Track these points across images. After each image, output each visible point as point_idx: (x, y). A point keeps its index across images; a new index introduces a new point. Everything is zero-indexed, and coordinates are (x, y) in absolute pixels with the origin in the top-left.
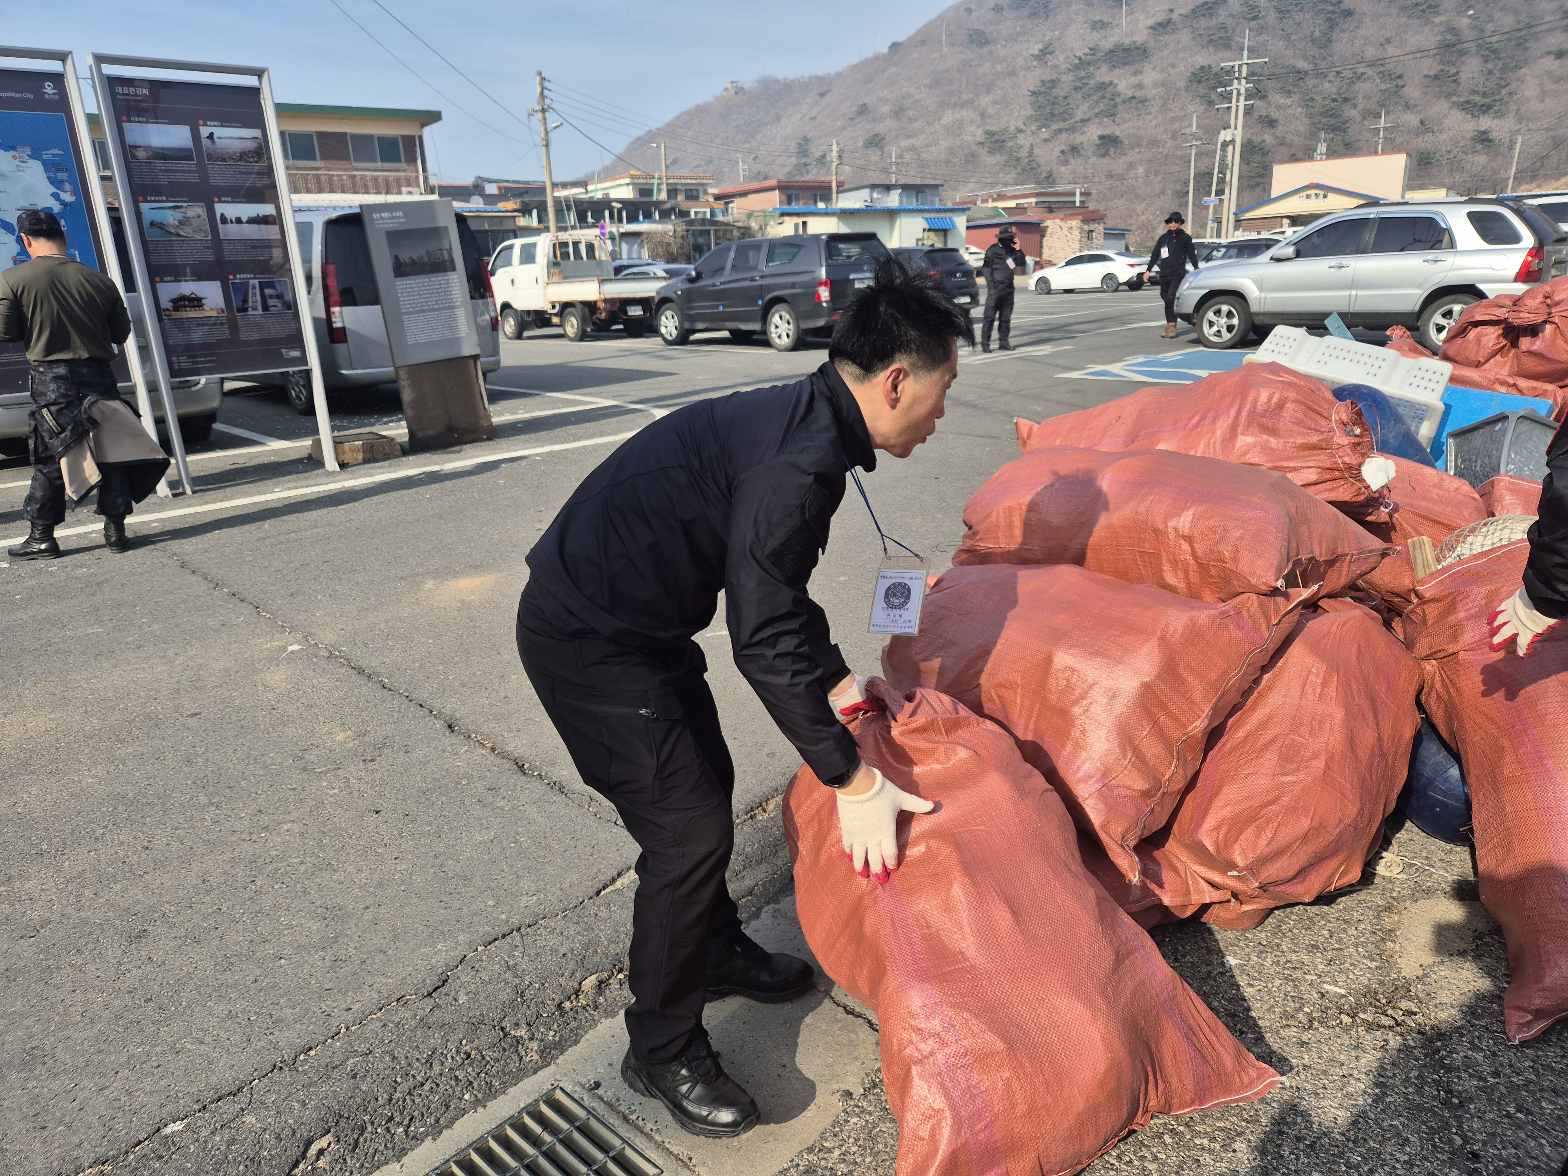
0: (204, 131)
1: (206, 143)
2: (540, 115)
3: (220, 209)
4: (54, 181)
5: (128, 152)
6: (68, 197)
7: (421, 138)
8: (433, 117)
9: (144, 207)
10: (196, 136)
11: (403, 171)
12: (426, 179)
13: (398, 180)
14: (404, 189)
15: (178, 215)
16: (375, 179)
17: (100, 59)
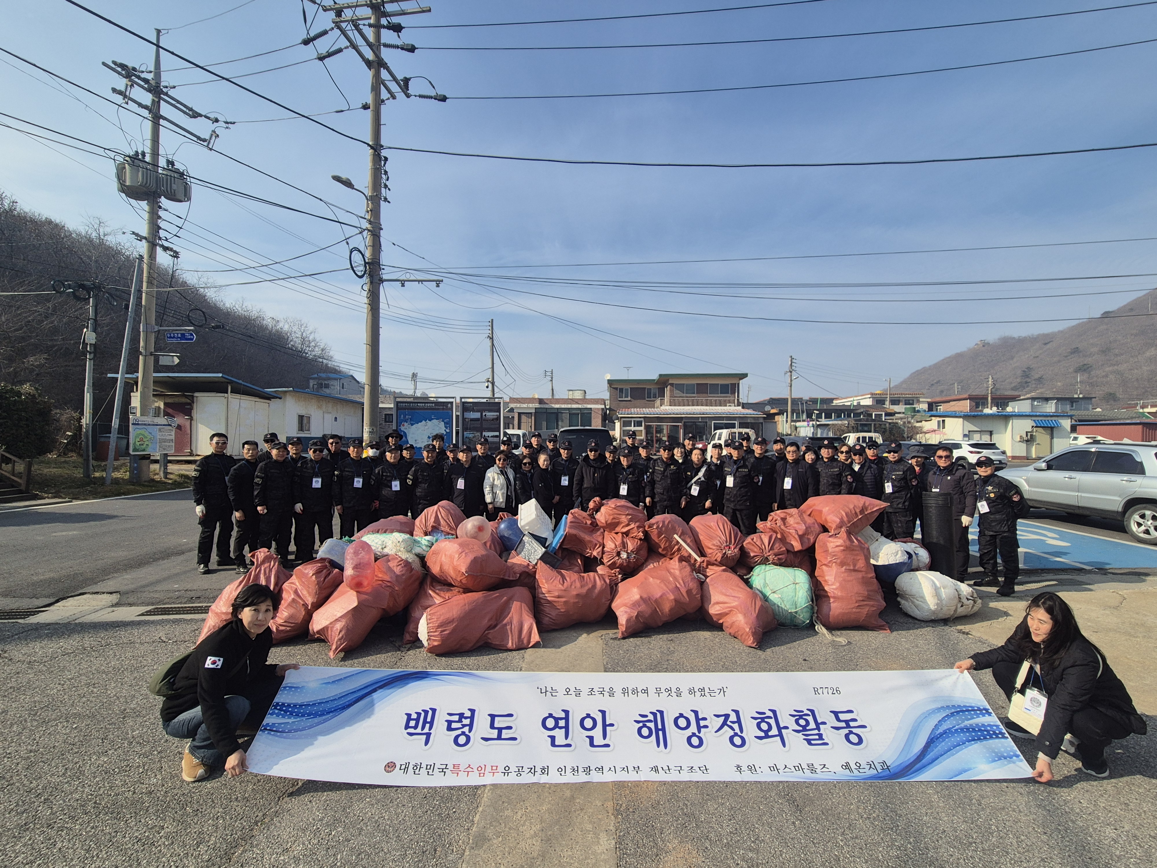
0: (484, 414)
1: (484, 417)
2: (789, 373)
3: (484, 433)
4: (446, 427)
5: (464, 419)
6: (448, 431)
7: (738, 384)
8: (745, 376)
9: (465, 433)
10: (482, 414)
11: (729, 397)
12: (738, 400)
13: (725, 401)
14: (728, 405)
15: (473, 435)
16: (716, 401)
17: (461, 398)
